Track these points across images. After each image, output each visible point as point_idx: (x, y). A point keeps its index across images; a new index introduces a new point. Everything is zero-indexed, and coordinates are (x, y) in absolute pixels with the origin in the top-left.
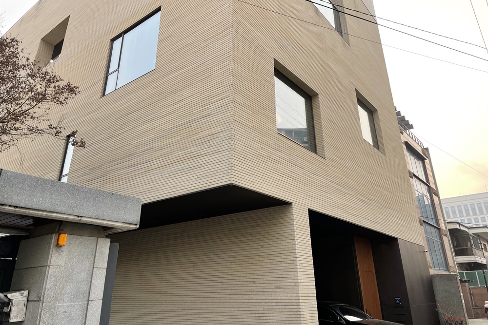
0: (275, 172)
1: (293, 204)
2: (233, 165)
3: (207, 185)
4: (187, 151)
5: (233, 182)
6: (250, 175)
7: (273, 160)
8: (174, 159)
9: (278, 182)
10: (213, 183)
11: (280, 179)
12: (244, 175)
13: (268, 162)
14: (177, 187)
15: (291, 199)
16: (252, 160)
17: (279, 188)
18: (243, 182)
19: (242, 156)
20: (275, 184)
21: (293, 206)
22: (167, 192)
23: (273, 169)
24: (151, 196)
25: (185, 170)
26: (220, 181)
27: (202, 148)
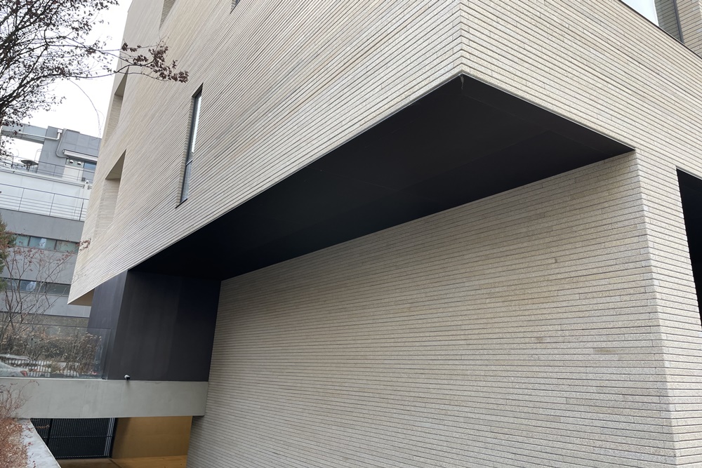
0: (586, 68)
1: (637, 151)
2: (466, 28)
3: (403, 96)
4: (361, 38)
5: (467, 70)
6: (516, 59)
7: (578, 37)
8: (336, 68)
9: (595, 94)
10: (415, 89)
11: (600, 86)
12: (497, 56)
13: (566, 41)
14: (344, 123)
15: (632, 137)
16: (519, 25)
17: (599, 106)
18: (495, 75)
19: (492, 11)
20: (588, 95)
21: (638, 156)
22: (326, 139)
23: (578, 58)
24: (300, 156)
25: (357, 82)
26: (431, 78)
27: (389, 20)
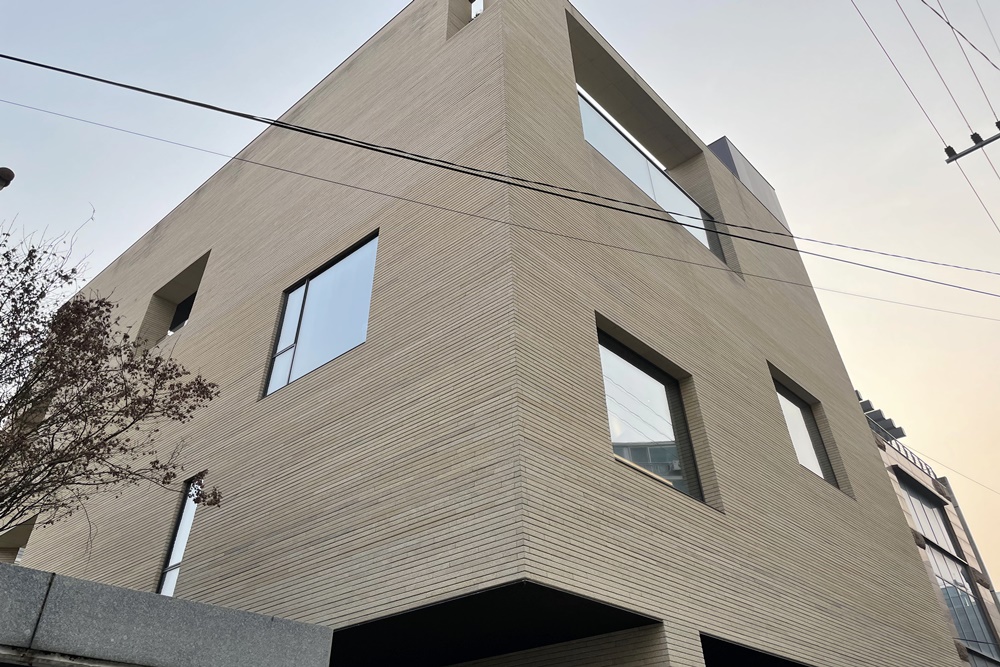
0: (619, 549)
1: (665, 623)
2: (526, 537)
3: (472, 582)
4: (428, 505)
5: (528, 576)
6: (564, 556)
7: (611, 521)
8: (400, 526)
9: (626, 572)
10: (484, 579)
11: (630, 563)
12: (549, 557)
13: (602, 527)
14: (407, 589)
15: (659, 610)
16: (565, 522)
17: (631, 585)
18: (550, 575)
19: (545, 515)
20: (620, 575)
21: (666, 628)
22: (385, 601)
23: (612, 541)
24: (351, 611)
25: (423, 550)
26: (498, 575)
27: (458, 500)
